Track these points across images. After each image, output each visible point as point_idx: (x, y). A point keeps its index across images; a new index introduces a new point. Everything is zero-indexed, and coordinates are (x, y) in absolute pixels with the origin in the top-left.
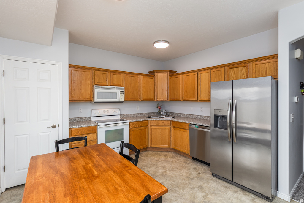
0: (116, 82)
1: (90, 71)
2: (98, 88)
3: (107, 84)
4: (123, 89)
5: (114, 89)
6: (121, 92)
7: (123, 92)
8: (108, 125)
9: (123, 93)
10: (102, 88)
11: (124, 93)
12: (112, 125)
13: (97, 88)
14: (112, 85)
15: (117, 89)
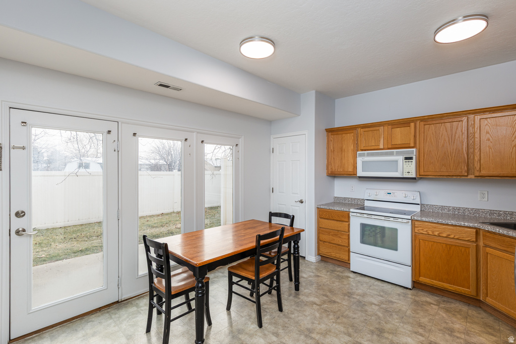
0: (398, 141)
1: (354, 131)
2: (363, 155)
3: (381, 147)
4: (413, 152)
5: (392, 154)
6: (406, 158)
7: (411, 158)
8: (365, 216)
9: (410, 161)
10: (368, 155)
11: (414, 161)
12: (373, 217)
13: (361, 155)
14: (390, 147)
15: (398, 154)
